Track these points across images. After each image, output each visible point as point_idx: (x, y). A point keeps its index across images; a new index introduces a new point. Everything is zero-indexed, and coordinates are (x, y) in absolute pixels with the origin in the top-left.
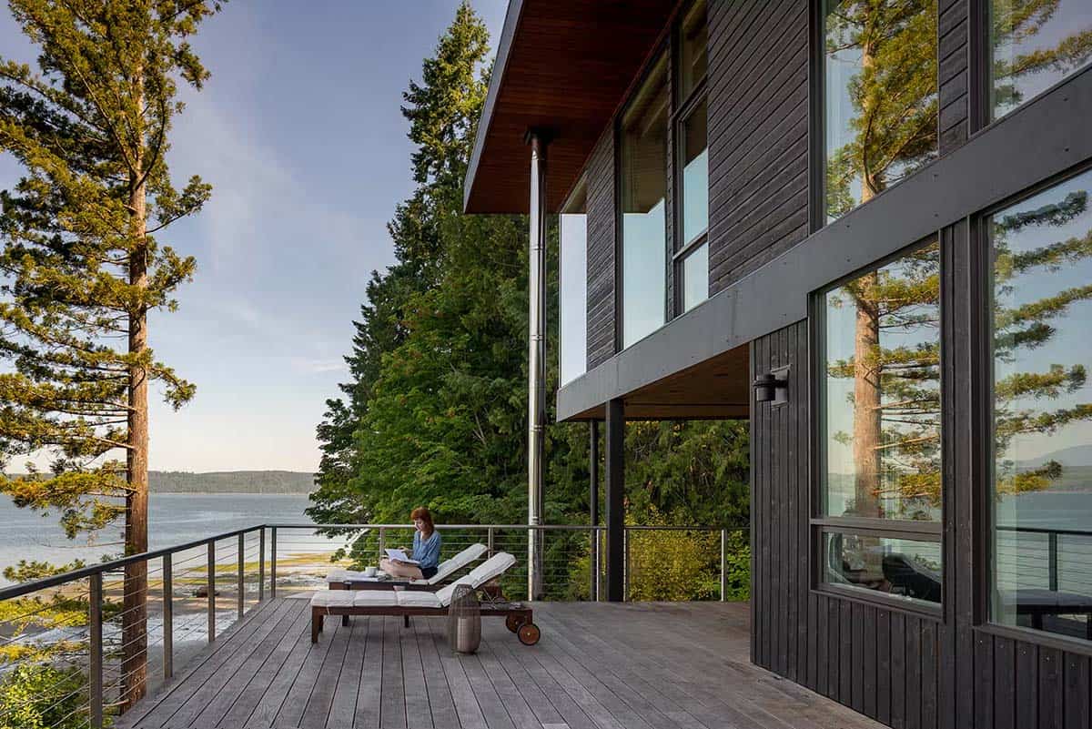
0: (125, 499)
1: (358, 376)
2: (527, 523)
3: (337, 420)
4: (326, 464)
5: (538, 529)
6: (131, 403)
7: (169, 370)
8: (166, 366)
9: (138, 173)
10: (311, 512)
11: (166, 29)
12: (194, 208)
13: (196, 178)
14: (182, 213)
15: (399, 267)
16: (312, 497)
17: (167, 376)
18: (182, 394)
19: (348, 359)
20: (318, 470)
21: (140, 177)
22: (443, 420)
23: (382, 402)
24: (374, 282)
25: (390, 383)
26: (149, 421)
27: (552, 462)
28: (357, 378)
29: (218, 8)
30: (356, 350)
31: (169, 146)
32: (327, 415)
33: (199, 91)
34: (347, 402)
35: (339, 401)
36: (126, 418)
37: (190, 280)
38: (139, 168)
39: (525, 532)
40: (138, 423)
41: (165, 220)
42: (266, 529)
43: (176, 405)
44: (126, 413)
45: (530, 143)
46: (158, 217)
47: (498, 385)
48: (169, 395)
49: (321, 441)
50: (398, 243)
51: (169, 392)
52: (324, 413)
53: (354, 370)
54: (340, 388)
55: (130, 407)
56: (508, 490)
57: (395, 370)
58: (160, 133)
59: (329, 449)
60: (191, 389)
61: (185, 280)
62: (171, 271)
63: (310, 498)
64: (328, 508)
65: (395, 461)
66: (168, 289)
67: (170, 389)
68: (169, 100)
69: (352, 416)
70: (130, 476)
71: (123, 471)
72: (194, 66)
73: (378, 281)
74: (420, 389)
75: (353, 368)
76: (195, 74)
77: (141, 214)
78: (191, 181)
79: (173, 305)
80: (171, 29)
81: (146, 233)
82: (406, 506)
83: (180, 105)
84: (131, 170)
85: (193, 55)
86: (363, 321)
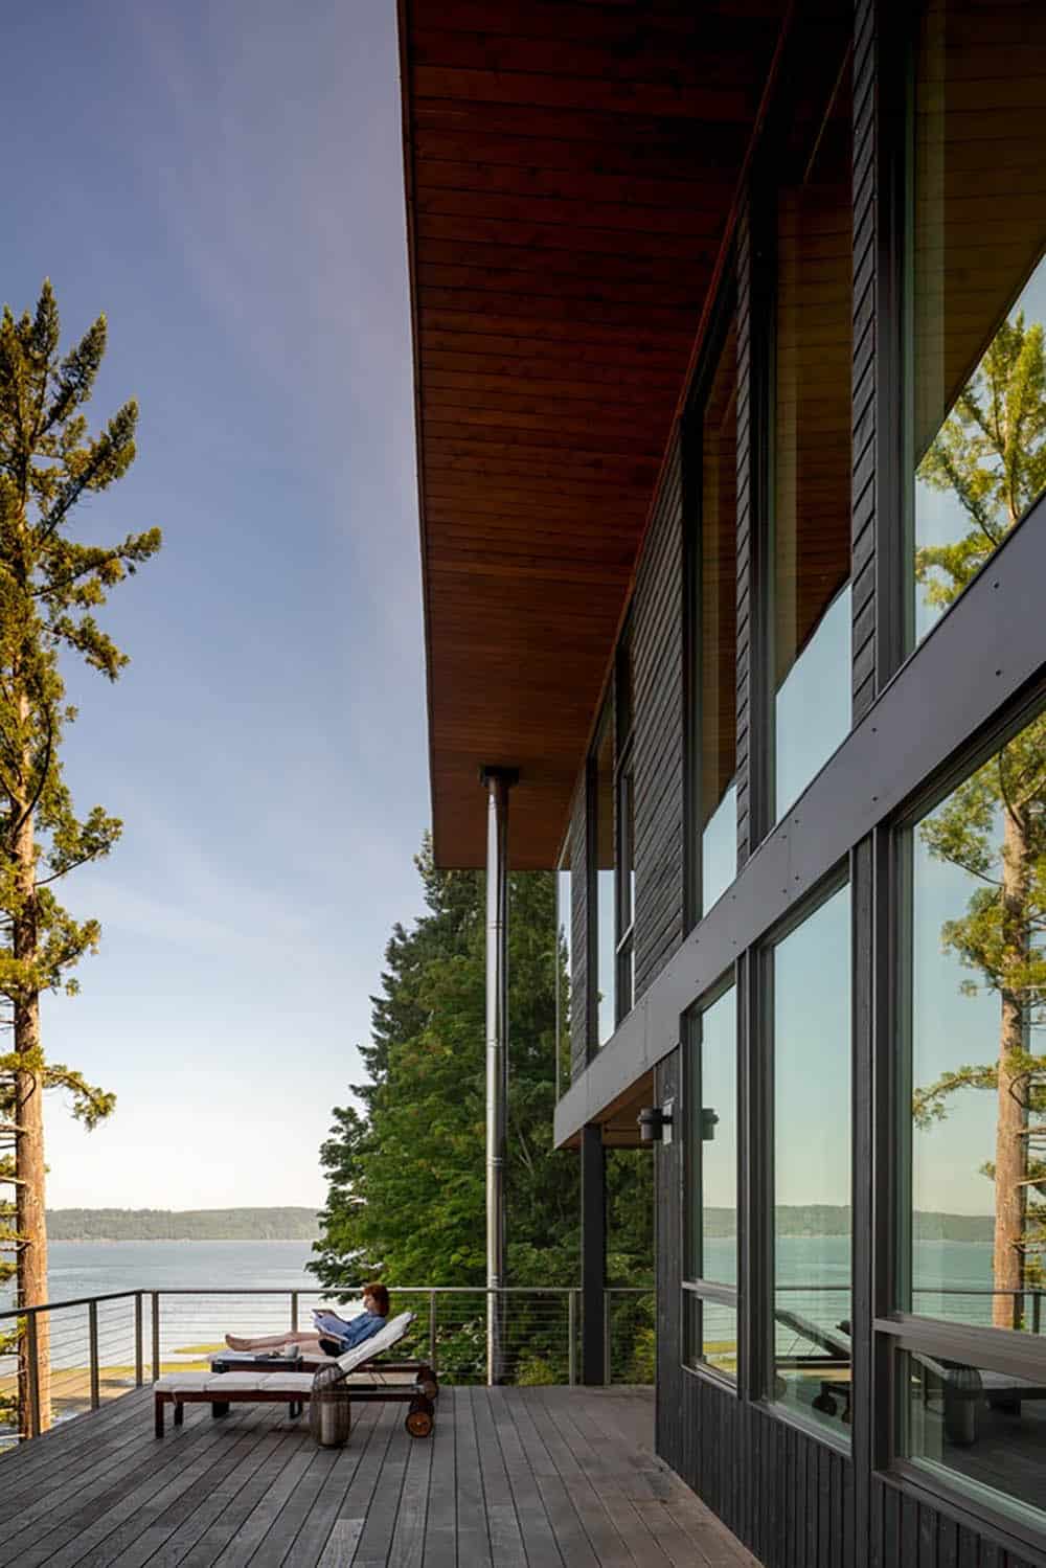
0: (15, 1255)
1: (376, 1074)
2: (486, 1285)
3: (347, 1138)
4: (335, 1199)
5: (498, 1293)
6: (19, 1120)
7: (75, 1074)
8: (70, 1070)
9: (22, 803)
10: (315, 1267)
11: (61, 600)
12: (100, 851)
13: (97, 810)
14: (82, 859)
15: (433, 918)
16: (316, 1247)
17: (73, 1082)
18: (98, 1108)
19: (363, 1050)
20: (324, 1207)
21: (25, 808)
22: (469, 1138)
23: (393, 1113)
24: (397, 941)
25: (401, 1088)
26: (45, 1146)
27: (617, 1198)
28: (374, 1077)
29: (131, 570)
30: (375, 1036)
31: (61, 765)
32: (335, 1130)
33: (112, 682)
34: (362, 1110)
35: (351, 1109)
36: (13, 1142)
37: (93, 952)
38: (23, 794)
39: (483, 1296)
40: (29, 1149)
41: (60, 867)
42: (143, 1295)
43: (90, 1123)
44: (13, 1135)
45: (487, 786)
46: (49, 863)
47: (542, 1091)
48: (79, 1109)
49: (326, 1167)
50: (430, 884)
51: (79, 1105)
52: (330, 1127)
53: (370, 1066)
54: (351, 1092)
55: (18, 1128)
56: (562, 1236)
57: (406, 1070)
58: (47, 748)
59: (339, 1178)
60: (109, 1100)
61: (86, 952)
62: (66, 940)
63: (314, 1248)
64: (339, 1262)
65: (410, 1195)
66: (66, 963)
67: (79, 1100)
68: (55, 703)
69: (370, 1130)
70: (20, 1220)
71: (12, 1216)
72: (103, 648)
73: (402, 937)
74: (440, 1096)
75: (368, 1062)
76: (105, 657)
77: (27, 859)
78: (91, 815)
79: (73, 987)
80: (69, 599)
81: (34, 885)
82: (424, 1259)
83: (70, 711)
84: (12, 799)
85: (101, 634)
86: (385, 996)
